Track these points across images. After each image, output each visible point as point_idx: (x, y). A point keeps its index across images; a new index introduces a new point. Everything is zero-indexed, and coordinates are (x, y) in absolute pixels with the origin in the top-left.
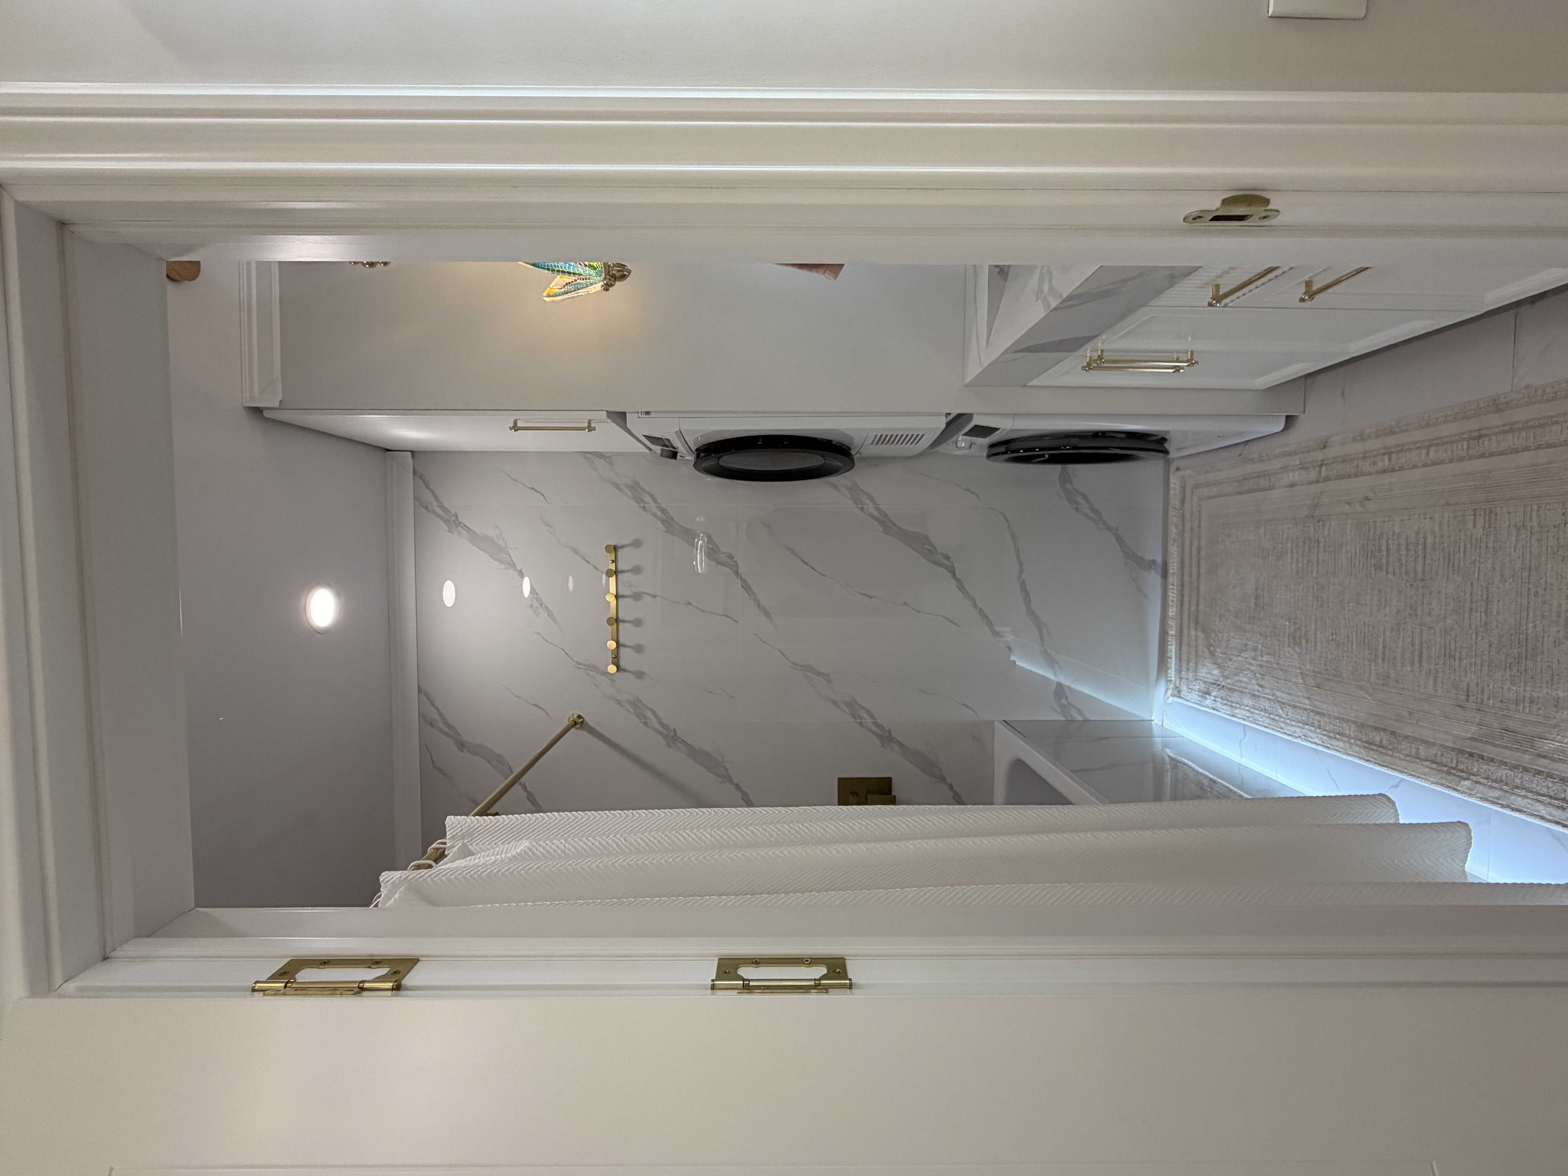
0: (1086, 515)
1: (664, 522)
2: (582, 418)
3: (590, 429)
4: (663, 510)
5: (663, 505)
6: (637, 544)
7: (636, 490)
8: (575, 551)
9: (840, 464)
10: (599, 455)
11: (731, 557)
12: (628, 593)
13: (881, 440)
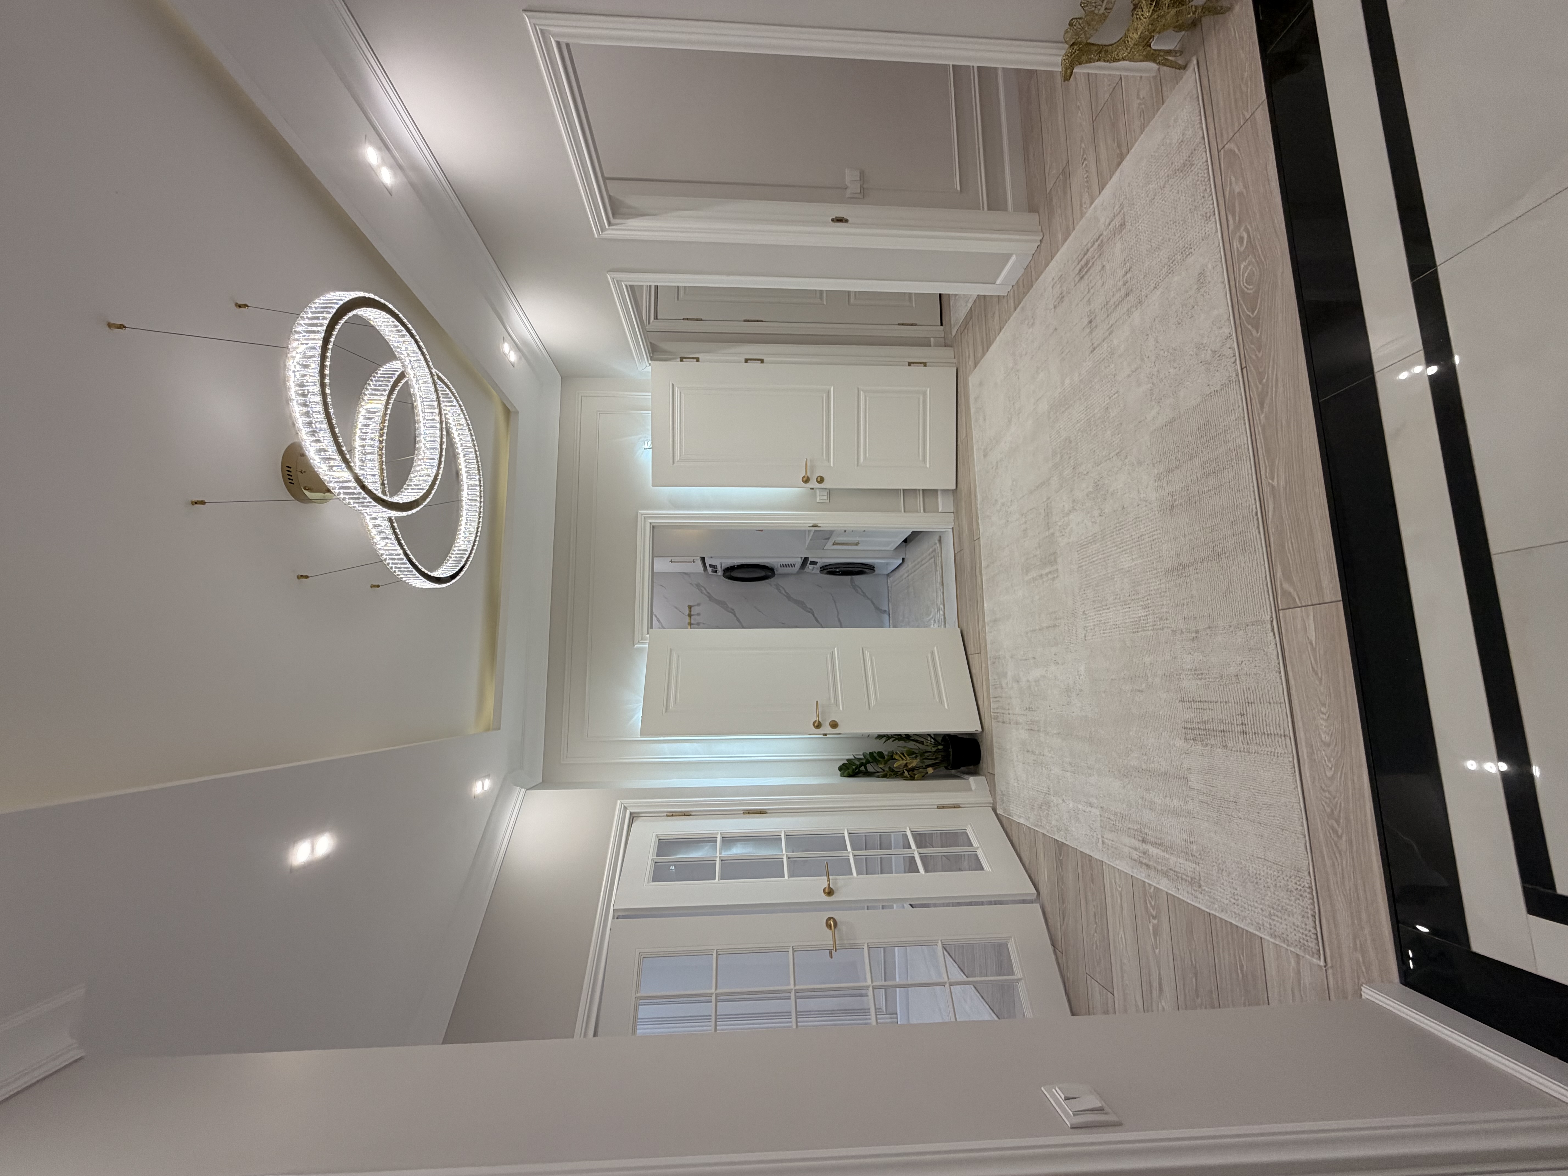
0: (860, 594)
1: (709, 597)
2: (691, 559)
3: (694, 562)
4: (708, 593)
5: (709, 591)
6: (699, 605)
7: (698, 586)
8: (676, 608)
9: (770, 574)
10: (686, 574)
11: (733, 610)
12: (695, 623)
13: (783, 566)
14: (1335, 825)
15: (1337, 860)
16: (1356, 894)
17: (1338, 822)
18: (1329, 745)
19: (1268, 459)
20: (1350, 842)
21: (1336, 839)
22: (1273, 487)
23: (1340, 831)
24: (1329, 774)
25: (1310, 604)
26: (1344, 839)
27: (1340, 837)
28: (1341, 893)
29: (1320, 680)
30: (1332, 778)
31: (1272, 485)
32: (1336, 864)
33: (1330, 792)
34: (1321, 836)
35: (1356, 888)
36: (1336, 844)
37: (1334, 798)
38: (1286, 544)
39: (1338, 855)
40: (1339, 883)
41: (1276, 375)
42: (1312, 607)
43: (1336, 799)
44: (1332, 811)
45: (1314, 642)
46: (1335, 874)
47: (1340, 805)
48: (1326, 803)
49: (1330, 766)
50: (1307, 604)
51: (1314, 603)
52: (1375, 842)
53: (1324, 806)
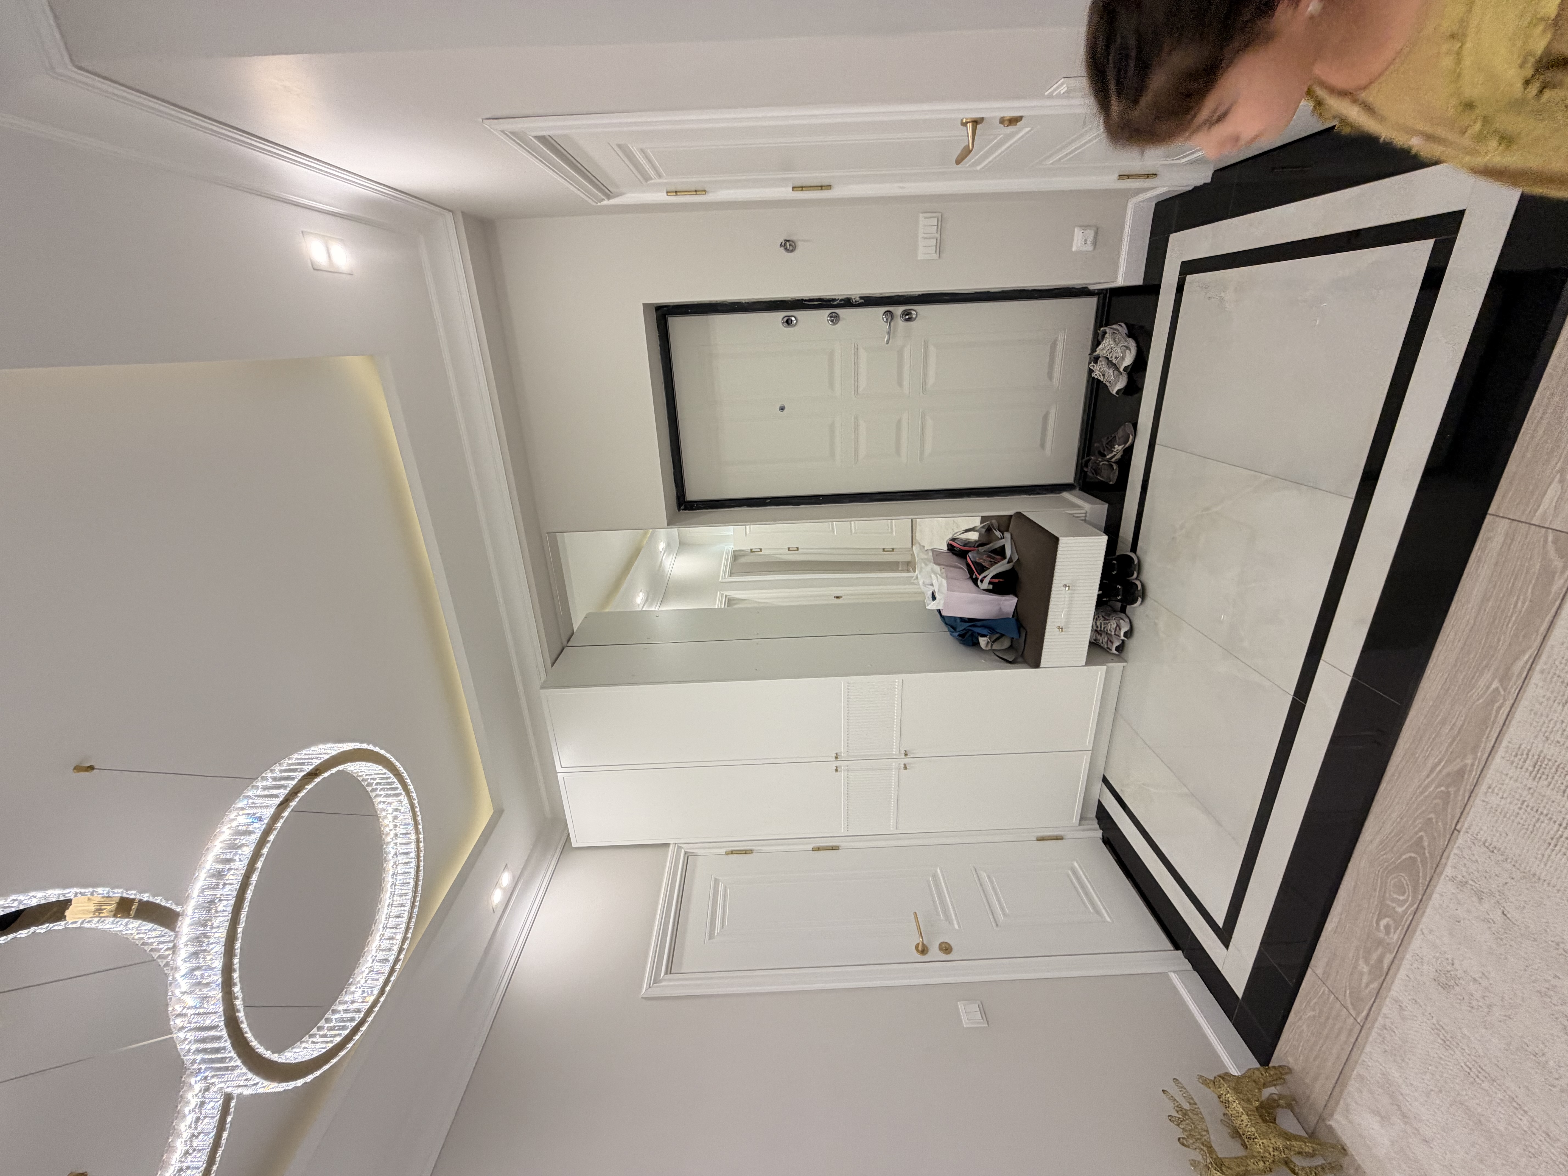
19: (1490, 714)
22: (1501, 681)
25: (1533, 527)
31: (1502, 685)
38: (1524, 610)
41: (1428, 776)
42: (1532, 522)
45: (1556, 480)
50: (1538, 529)
51: (1527, 525)
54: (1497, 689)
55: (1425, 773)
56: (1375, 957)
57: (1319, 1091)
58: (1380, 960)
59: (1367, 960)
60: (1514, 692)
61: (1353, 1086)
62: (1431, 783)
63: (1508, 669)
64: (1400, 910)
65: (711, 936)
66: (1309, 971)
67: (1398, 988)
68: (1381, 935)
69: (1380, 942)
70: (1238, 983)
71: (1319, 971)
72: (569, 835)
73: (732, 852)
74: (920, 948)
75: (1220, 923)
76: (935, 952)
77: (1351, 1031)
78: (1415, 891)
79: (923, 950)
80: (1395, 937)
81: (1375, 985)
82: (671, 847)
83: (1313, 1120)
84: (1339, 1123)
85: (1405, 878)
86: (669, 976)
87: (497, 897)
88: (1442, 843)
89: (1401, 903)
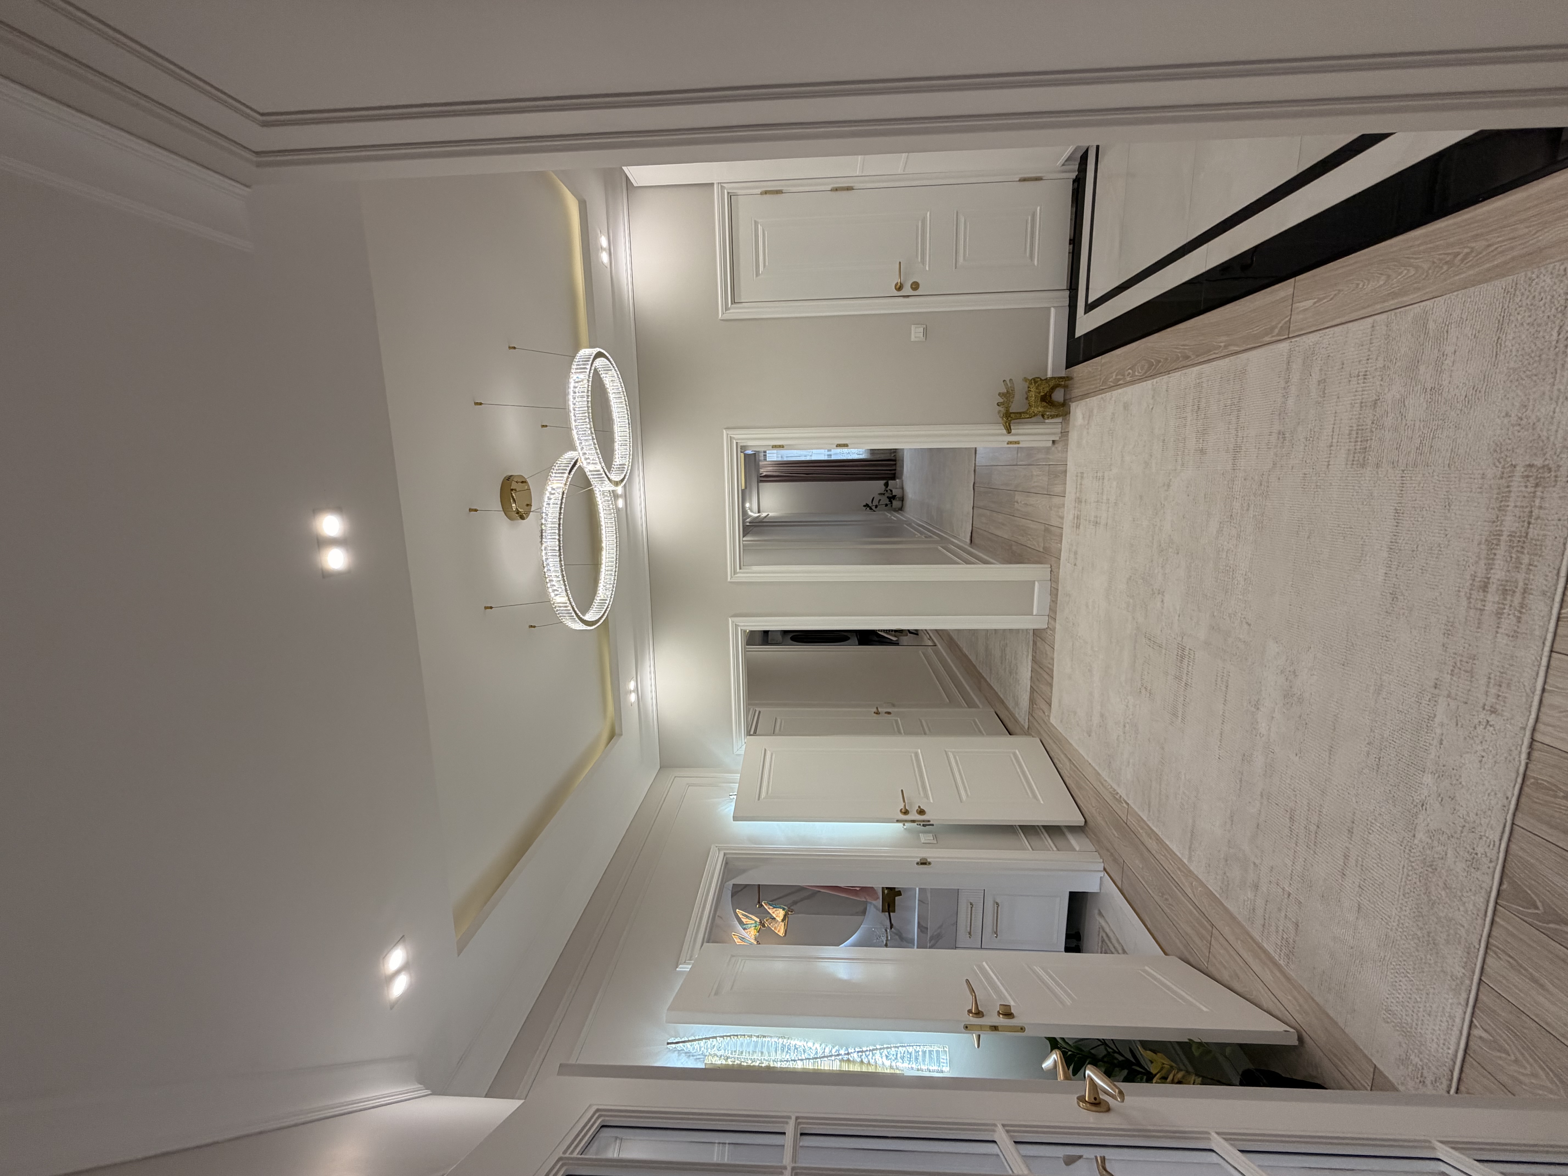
14: (1460, 257)
15: (1497, 248)
16: (1534, 219)
17: (1457, 255)
18: (1389, 276)
20: (1476, 237)
21: (1473, 254)
23: (1466, 250)
24: (1412, 272)
26: (1473, 245)
27: (1472, 250)
28: (1535, 236)
29: (1340, 291)
30: (1417, 268)
32: (1500, 249)
33: (1429, 269)
34: (1471, 272)
35: (1525, 220)
36: (1480, 253)
37: (1434, 262)
39: (1492, 248)
40: (1523, 241)
42: (1293, 305)
43: (1435, 260)
44: (1446, 263)
45: (1315, 300)
46: (1512, 248)
47: (1441, 254)
48: (1438, 272)
49: (1406, 272)
52: (1475, 209)
53: (1442, 274)
54: (1221, 347)
55: (1182, 343)
56: (1119, 377)
57: (1076, 392)
58: (1119, 380)
59: (1116, 376)
60: (1222, 354)
61: (1083, 402)
62: (1180, 349)
63: (1229, 345)
64: (1137, 374)
65: (757, 274)
66: (1100, 357)
67: (1116, 393)
68: (1126, 373)
69: (1124, 375)
70: (1080, 332)
71: (1103, 361)
72: (627, 177)
73: (766, 192)
74: (898, 287)
75: (1090, 301)
76: (907, 290)
77: (1096, 388)
78: (1146, 373)
79: (899, 288)
80: (1128, 379)
81: (1112, 384)
82: (715, 186)
83: (1068, 397)
84: (1073, 406)
85: (1146, 366)
86: (734, 305)
87: (604, 257)
88: (1162, 370)
89: (1139, 373)
